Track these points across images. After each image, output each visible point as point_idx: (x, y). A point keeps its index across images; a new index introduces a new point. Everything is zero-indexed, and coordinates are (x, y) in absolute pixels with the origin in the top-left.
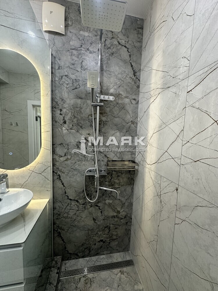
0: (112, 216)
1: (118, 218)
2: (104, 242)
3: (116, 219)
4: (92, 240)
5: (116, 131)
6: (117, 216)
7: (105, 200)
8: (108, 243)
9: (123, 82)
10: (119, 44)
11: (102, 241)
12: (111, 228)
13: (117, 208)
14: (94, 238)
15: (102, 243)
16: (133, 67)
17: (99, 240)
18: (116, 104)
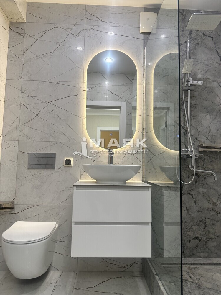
0: (208, 208)
1: (215, 211)
2: (200, 240)
3: (212, 213)
4: (186, 235)
5: (206, 114)
6: (213, 208)
7: (199, 188)
8: (205, 242)
9: (210, 67)
10: (204, 35)
11: (197, 238)
12: (206, 223)
13: (213, 198)
14: (188, 233)
15: (197, 241)
16: (219, 53)
17: (194, 236)
18: (204, 88)
